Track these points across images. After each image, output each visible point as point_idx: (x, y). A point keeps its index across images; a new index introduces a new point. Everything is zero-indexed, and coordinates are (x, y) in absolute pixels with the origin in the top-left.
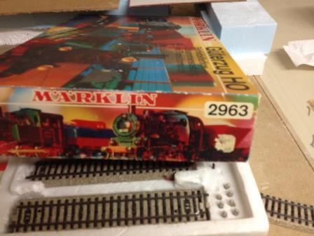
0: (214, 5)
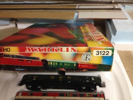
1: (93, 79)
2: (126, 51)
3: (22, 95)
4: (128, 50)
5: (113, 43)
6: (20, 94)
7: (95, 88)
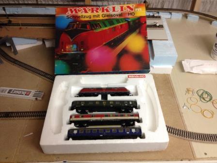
0: (153, 41)
1: (131, 103)
2: (164, 74)
3: (75, 117)
4: (166, 73)
5: (152, 66)
6: (73, 117)
7: (132, 110)
